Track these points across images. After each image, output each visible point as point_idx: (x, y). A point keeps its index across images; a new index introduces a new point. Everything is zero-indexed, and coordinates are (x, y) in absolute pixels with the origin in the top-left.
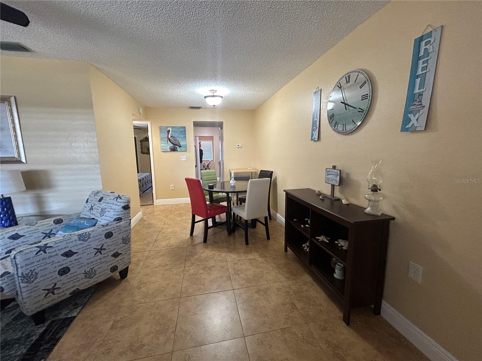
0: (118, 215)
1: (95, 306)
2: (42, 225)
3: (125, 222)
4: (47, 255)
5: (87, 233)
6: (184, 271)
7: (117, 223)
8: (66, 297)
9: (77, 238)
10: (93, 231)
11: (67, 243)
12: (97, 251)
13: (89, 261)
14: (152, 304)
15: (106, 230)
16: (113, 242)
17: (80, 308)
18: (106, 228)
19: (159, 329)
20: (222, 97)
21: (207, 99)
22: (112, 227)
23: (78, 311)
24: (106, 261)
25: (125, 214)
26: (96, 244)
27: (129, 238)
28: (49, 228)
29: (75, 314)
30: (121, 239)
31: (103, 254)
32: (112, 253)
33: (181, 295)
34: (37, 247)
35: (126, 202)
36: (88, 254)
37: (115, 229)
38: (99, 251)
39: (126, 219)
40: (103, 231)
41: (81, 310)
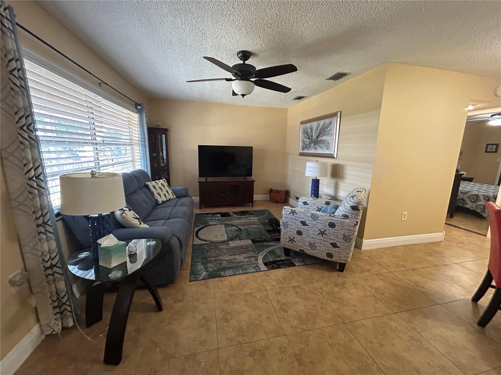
0: (346, 212)
1: (306, 270)
2: (319, 202)
3: (350, 221)
4: (293, 217)
5: (317, 215)
6: (387, 314)
7: (341, 218)
8: (296, 250)
9: (310, 215)
10: (321, 216)
11: (304, 215)
12: (320, 232)
13: (313, 236)
14: (325, 302)
15: (331, 220)
16: (334, 233)
17: (302, 264)
18: (331, 218)
19: (302, 317)
22: (336, 219)
23: (300, 265)
24: (325, 245)
25: (352, 213)
26: (320, 226)
27: (351, 238)
28: (321, 205)
29: (297, 264)
30: (343, 235)
31: (324, 238)
32: (332, 242)
33: (349, 323)
34: (291, 210)
35: (355, 203)
36: (314, 231)
37: (339, 222)
38: (322, 233)
39: (353, 219)
40: (328, 219)
41: (301, 265)
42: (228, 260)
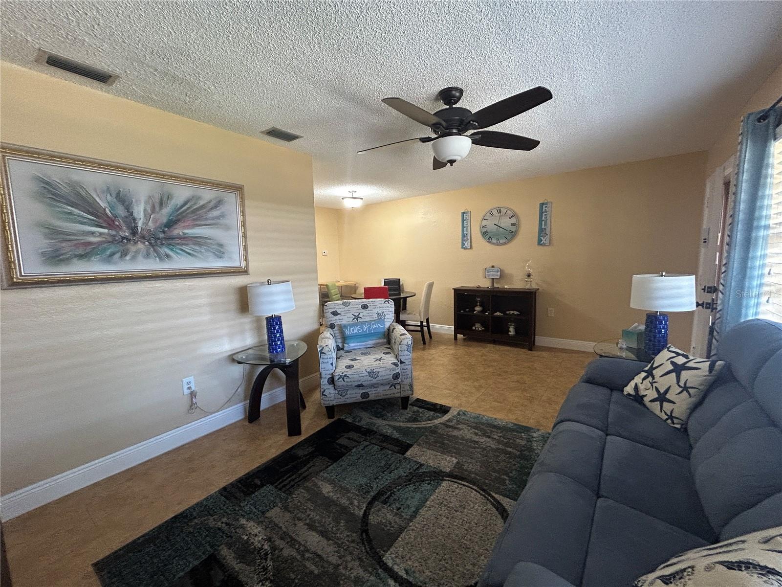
20: (362, 199)
21: (344, 200)
42: (489, 437)
